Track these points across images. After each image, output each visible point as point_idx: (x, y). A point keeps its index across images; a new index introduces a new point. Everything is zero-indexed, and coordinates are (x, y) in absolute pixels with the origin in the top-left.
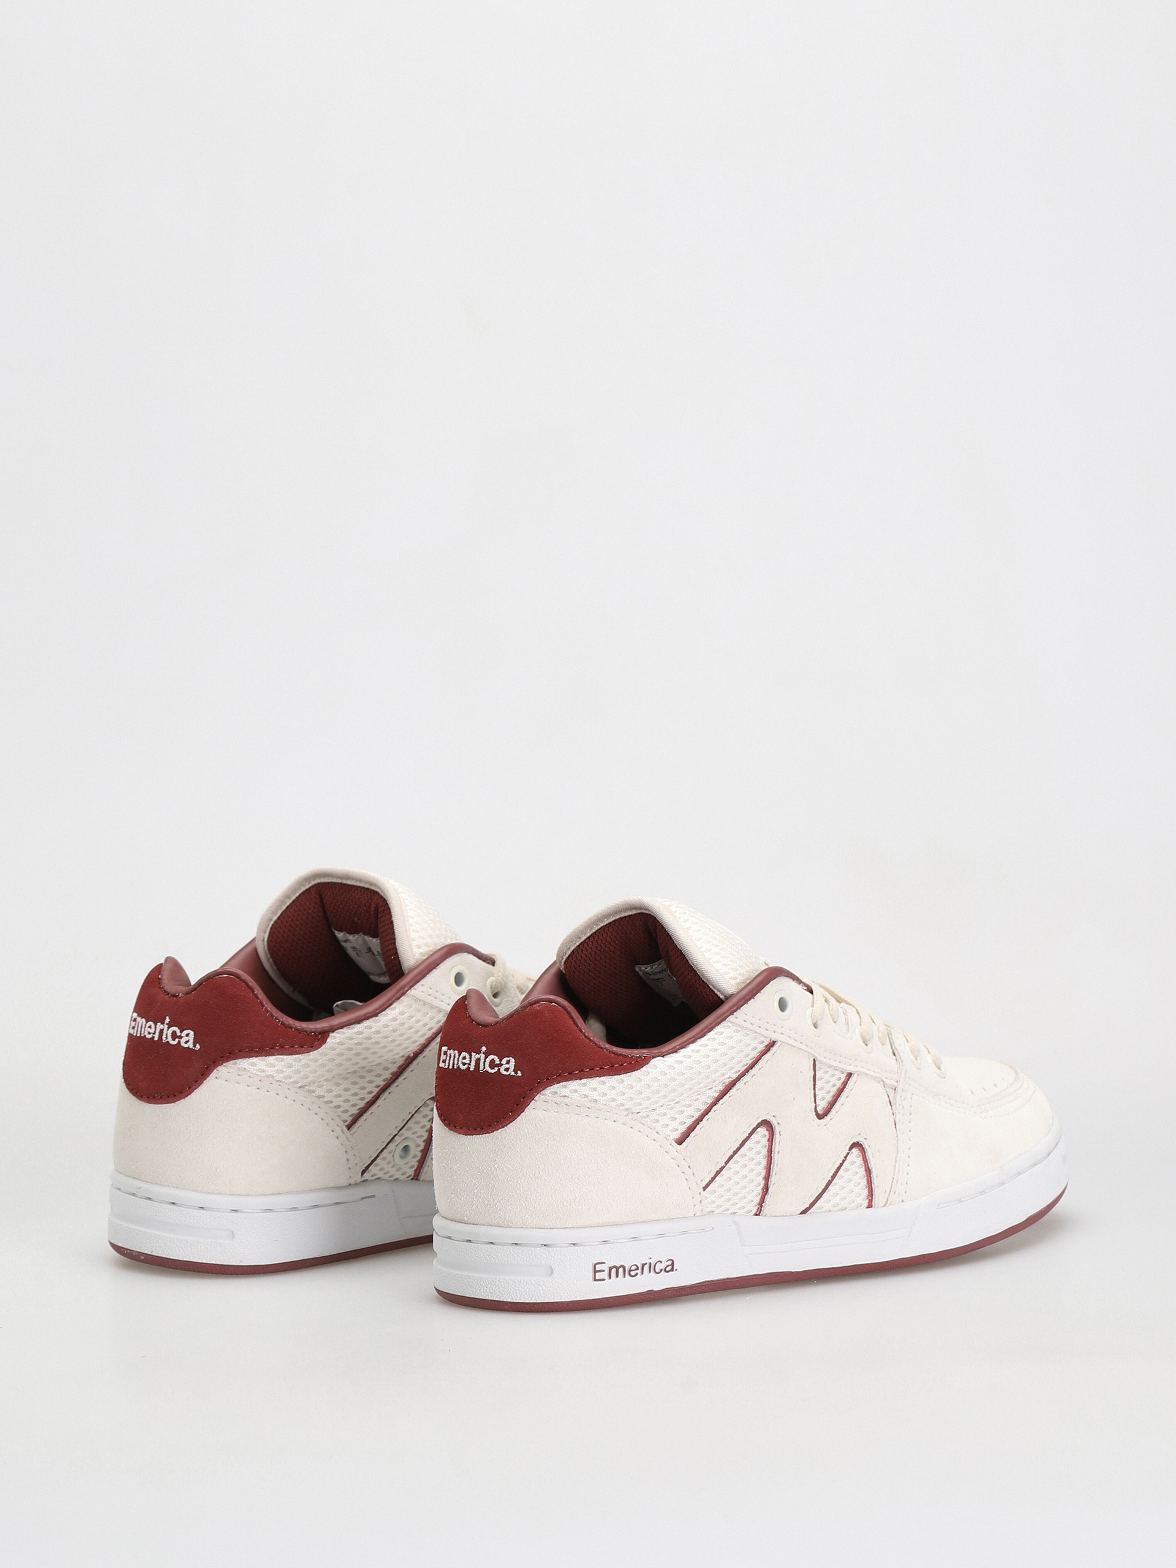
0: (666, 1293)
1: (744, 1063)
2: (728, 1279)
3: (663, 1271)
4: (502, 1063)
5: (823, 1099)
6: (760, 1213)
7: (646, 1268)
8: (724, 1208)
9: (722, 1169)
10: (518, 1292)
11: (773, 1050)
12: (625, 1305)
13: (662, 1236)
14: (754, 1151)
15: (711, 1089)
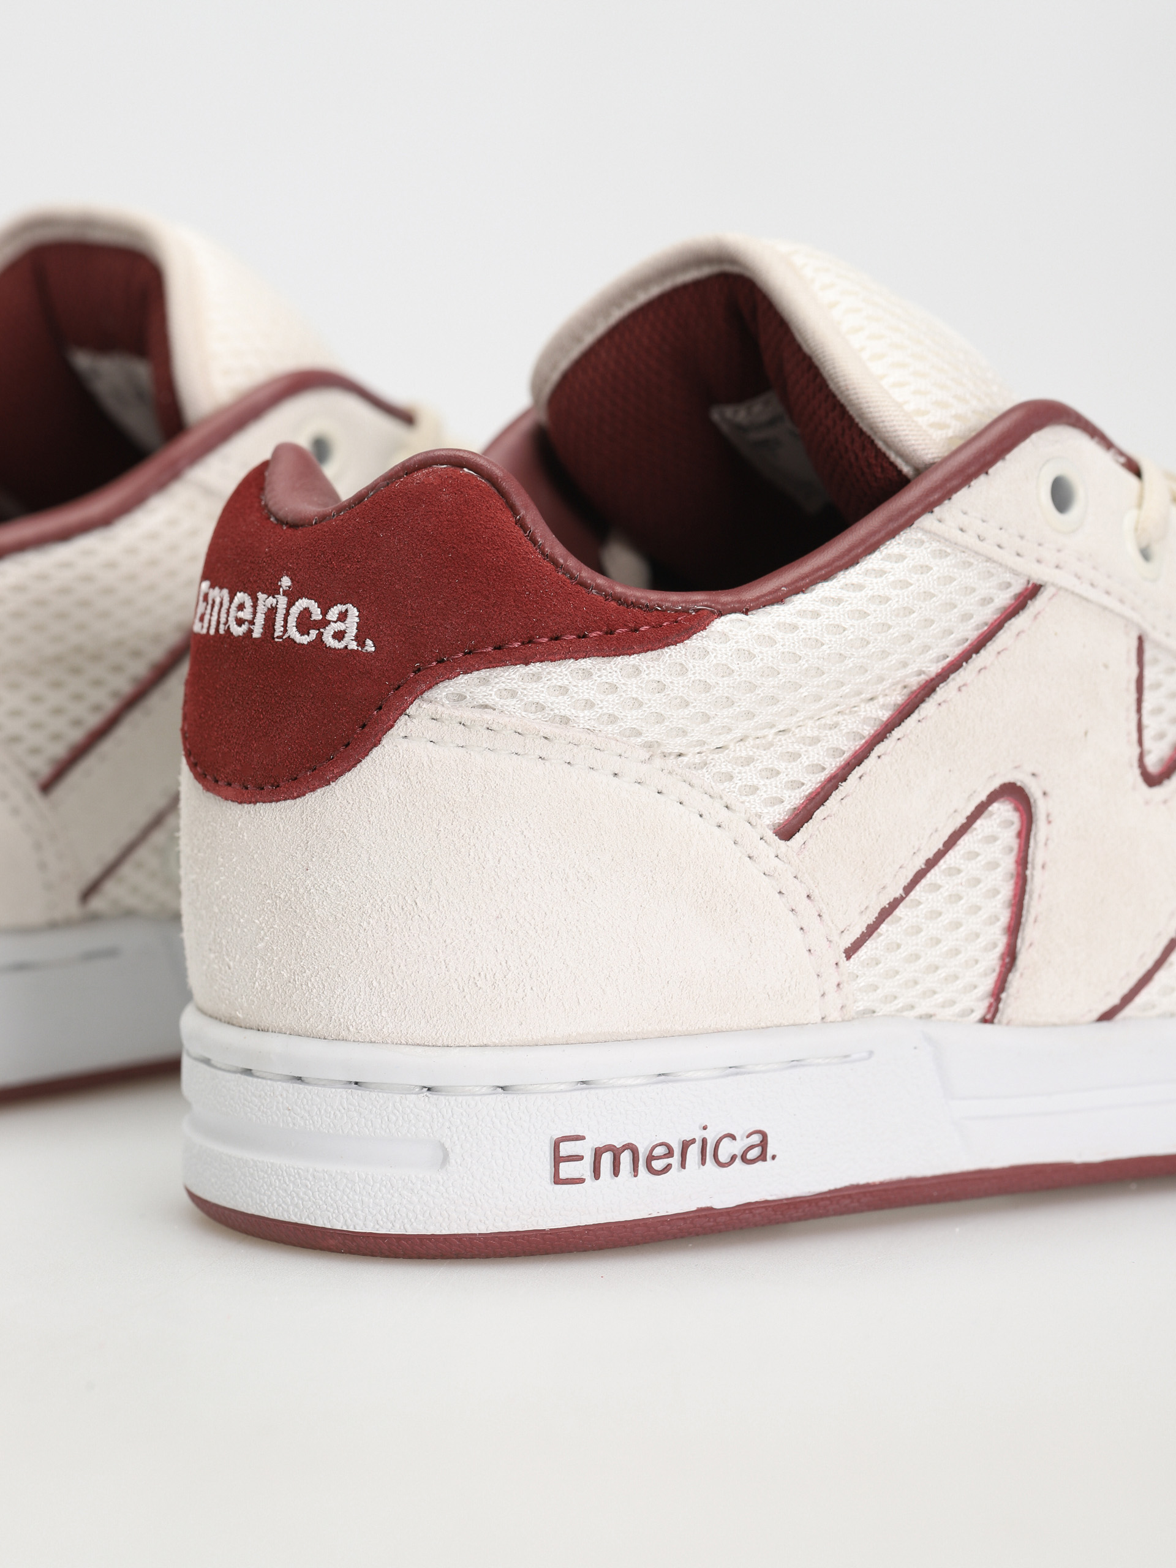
0: (747, 1215)
1: (958, 635)
2: (909, 1180)
3: (738, 1161)
4: (329, 617)
5: (1161, 736)
6: (994, 1016)
7: (694, 1151)
8: (900, 1003)
9: (895, 904)
10: (359, 1205)
11: (1034, 606)
12: (638, 1244)
13: (735, 1070)
14: (982, 860)
15: (872, 699)
